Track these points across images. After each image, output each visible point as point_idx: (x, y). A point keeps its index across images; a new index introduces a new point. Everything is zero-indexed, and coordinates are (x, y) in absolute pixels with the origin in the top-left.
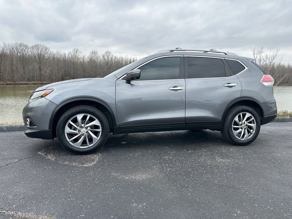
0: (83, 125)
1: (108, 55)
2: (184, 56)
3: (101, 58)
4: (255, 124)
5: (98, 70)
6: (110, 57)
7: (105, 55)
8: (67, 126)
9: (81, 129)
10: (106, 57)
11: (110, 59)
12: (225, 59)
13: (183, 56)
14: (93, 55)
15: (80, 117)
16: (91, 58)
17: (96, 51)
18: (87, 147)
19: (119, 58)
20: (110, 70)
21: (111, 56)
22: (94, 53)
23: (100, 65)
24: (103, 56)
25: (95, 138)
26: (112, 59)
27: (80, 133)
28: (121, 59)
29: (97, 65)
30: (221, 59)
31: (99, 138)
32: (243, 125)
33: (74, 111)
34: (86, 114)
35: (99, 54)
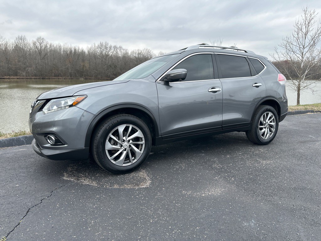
0: (124, 138)
1: (41, 42)
2: (215, 53)
3: (32, 45)
4: (275, 123)
5: (27, 61)
6: (43, 45)
7: (37, 42)
8: (107, 141)
9: (123, 143)
10: (38, 44)
11: (43, 48)
12: (248, 57)
13: (213, 53)
14: (20, 41)
15: (121, 129)
16: (17, 45)
17: (24, 36)
18: (131, 164)
19: (55, 46)
20: (45, 60)
21: (45, 43)
22: (21, 39)
23: (30, 55)
24: (34, 44)
25: (138, 153)
26: (46, 46)
27: (122, 148)
28: (58, 47)
29: (26, 54)
30: (244, 57)
31: (142, 152)
32: (266, 125)
33: (115, 122)
34: (128, 125)
35: (28, 40)
